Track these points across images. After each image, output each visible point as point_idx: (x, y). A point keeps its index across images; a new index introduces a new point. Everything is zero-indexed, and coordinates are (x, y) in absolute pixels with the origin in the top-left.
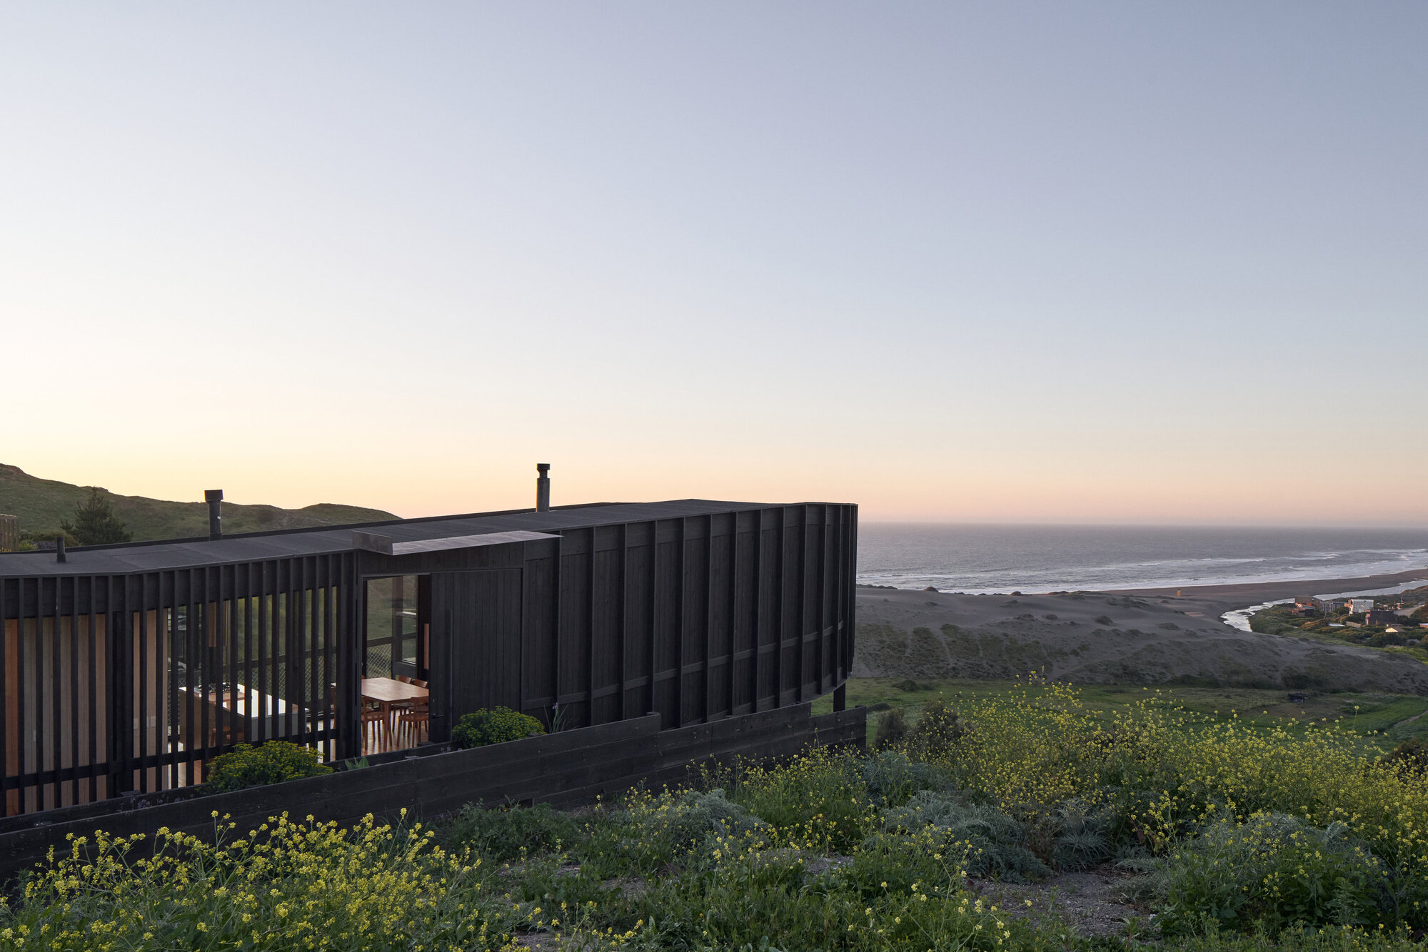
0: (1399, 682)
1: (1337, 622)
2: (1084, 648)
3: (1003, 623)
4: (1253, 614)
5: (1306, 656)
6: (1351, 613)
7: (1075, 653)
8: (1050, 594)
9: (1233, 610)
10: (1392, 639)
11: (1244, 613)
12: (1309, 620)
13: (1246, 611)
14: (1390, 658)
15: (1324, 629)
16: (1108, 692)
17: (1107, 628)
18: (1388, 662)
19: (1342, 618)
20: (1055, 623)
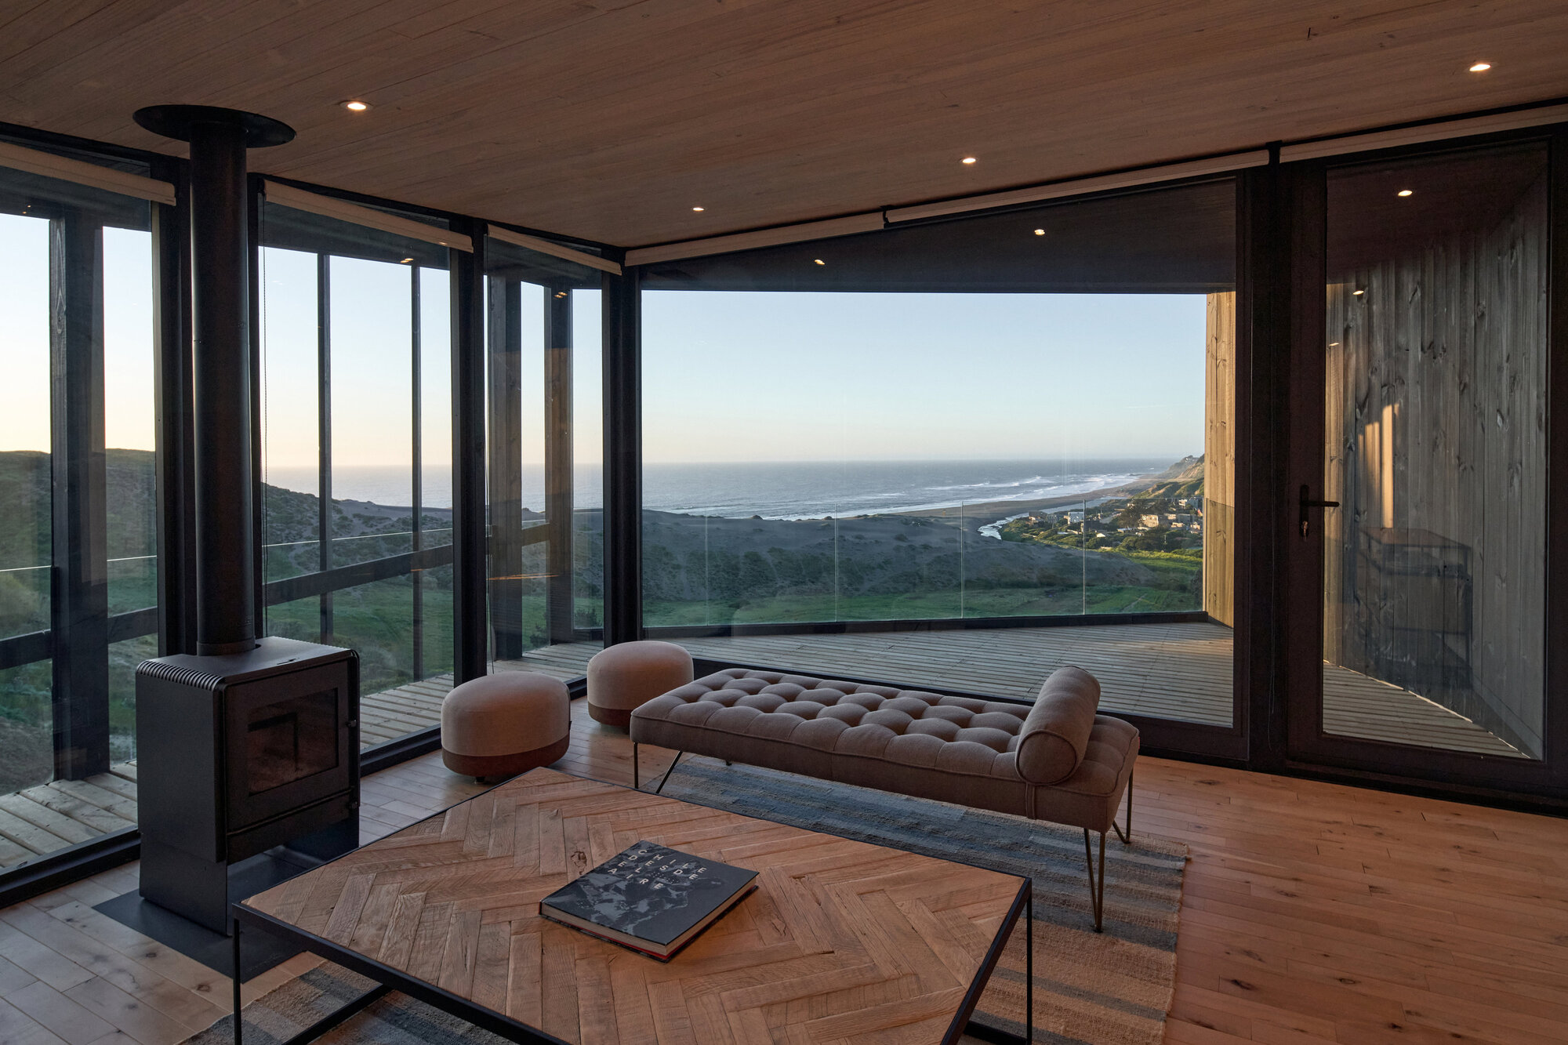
0: (1118, 576)
1: (1061, 531)
2: (887, 562)
3: (820, 544)
4: (1001, 527)
5: (1052, 559)
6: (1069, 523)
7: (881, 567)
8: (855, 517)
9: (985, 524)
10: (1102, 542)
11: (994, 527)
12: (1043, 530)
13: (994, 524)
14: (1109, 558)
15: (1055, 537)
16: (910, 598)
17: (904, 544)
18: (1108, 560)
19: (1065, 527)
20: (863, 541)
